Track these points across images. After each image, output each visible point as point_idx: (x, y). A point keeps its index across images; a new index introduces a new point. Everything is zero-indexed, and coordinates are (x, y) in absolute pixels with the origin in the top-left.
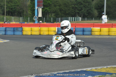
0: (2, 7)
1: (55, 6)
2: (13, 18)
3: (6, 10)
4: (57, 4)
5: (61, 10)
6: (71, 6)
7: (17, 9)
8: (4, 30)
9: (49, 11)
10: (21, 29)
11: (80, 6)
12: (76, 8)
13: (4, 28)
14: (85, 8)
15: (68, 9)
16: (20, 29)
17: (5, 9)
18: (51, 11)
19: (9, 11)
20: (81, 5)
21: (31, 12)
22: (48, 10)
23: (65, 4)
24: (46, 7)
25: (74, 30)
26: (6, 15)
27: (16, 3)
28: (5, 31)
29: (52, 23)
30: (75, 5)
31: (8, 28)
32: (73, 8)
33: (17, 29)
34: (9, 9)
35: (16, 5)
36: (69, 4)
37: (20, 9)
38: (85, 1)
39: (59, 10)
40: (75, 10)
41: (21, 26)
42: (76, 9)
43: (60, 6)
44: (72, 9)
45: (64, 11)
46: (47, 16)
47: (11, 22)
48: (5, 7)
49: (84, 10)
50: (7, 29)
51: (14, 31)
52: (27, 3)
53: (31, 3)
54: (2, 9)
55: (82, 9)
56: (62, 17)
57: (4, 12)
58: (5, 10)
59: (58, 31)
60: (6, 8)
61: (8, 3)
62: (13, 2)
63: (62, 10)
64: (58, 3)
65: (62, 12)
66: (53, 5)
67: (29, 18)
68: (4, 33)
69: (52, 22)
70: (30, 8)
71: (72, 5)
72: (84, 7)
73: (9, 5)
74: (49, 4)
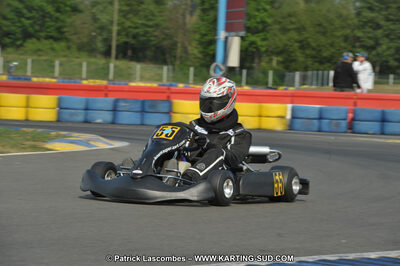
0: (102, 28)
1: (285, 30)
2: (138, 67)
3: (117, 41)
4: (292, 23)
5: (304, 45)
6: (338, 34)
7: (152, 38)
8: (110, 107)
9: (263, 49)
10: (167, 104)
11: (370, 35)
12: (359, 38)
13: (110, 100)
14: (392, 40)
15: (329, 41)
16: (163, 107)
17: (114, 34)
18: (270, 49)
19: (126, 43)
20: (374, 29)
21: (201, 49)
22: (259, 43)
23: (320, 25)
24: (253, 34)
25: (351, 115)
26: (117, 58)
27: (150, 17)
28: (115, 110)
29: (271, 88)
30: (353, 30)
31: (125, 100)
32: (346, 39)
33: (154, 104)
34: (127, 35)
35: (151, 23)
36: (333, 25)
37: (164, 39)
38: (391, 17)
39: (297, 44)
40: (354, 47)
41: (168, 97)
42: (357, 44)
43: (300, 29)
44: (343, 44)
45: (313, 49)
46: (255, 65)
47: (131, 81)
48: (115, 28)
49: (384, 47)
50: (122, 104)
51: (143, 111)
52: (188, 17)
53: (203, 20)
54: (105, 35)
55: (377, 44)
56: (306, 69)
57: (110, 47)
58: (111, 41)
59: (294, 117)
60: (119, 34)
61: (124, 16)
62: (141, 13)
63: (308, 44)
64: (293, 20)
65: (308, 52)
66: (277, 26)
67: (192, 69)
68: (108, 116)
69: (270, 85)
70: (197, 36)
71: (343, 28)
72: (387, 36)
73: (128, 24)
74: (263, 22)
